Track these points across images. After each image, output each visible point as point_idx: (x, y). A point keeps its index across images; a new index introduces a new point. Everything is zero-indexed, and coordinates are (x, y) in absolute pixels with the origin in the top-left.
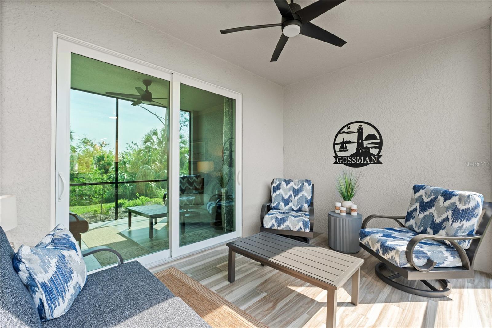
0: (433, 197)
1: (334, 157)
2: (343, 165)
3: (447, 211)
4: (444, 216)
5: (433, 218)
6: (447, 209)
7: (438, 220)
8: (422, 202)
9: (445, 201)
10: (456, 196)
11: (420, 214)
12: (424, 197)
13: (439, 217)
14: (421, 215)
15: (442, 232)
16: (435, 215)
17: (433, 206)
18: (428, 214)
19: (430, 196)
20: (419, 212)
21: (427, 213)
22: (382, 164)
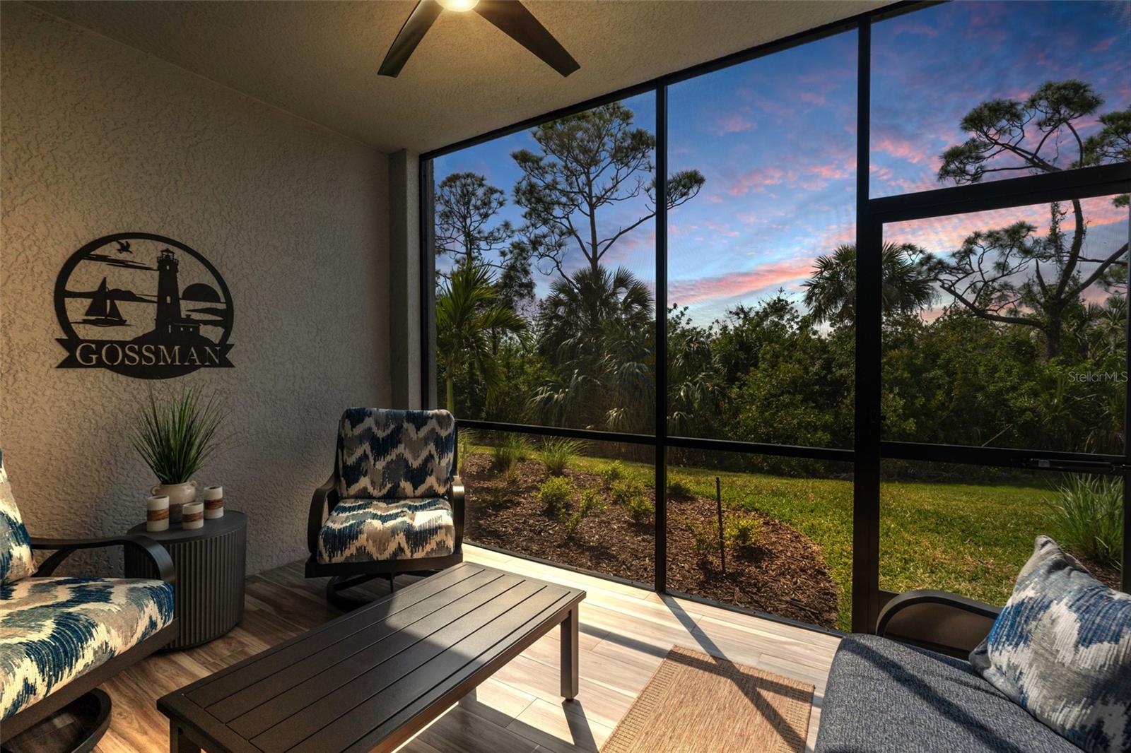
0: (392, 426)
1: (59, 341)
2: (100, 372)
3: (426, 444)
4: (424, 454)
5: (406, 461)
6: (426, 441)
7: (416, 464)
8: (374, 441)
9: (418, 429)
10: (432, 418)
11: (377, 463)
12: (375, 429)
13: (416, 457)
14: (380, 465)
15: (431, 481)
16: (408, 455)
17: (400, 443)
18: (394, 458)
19: (386, 426)
20: (375, 459)
21: (392, 456)
22: (232, 366)
